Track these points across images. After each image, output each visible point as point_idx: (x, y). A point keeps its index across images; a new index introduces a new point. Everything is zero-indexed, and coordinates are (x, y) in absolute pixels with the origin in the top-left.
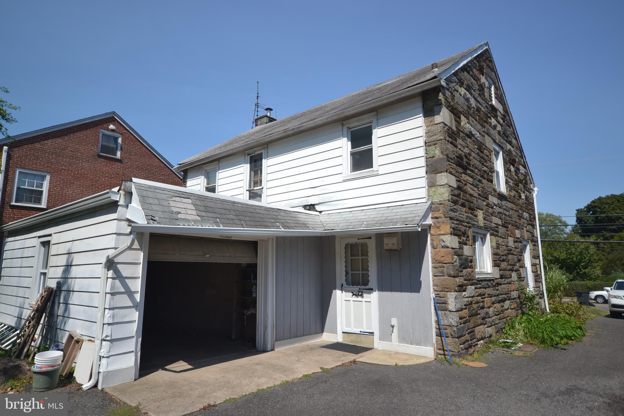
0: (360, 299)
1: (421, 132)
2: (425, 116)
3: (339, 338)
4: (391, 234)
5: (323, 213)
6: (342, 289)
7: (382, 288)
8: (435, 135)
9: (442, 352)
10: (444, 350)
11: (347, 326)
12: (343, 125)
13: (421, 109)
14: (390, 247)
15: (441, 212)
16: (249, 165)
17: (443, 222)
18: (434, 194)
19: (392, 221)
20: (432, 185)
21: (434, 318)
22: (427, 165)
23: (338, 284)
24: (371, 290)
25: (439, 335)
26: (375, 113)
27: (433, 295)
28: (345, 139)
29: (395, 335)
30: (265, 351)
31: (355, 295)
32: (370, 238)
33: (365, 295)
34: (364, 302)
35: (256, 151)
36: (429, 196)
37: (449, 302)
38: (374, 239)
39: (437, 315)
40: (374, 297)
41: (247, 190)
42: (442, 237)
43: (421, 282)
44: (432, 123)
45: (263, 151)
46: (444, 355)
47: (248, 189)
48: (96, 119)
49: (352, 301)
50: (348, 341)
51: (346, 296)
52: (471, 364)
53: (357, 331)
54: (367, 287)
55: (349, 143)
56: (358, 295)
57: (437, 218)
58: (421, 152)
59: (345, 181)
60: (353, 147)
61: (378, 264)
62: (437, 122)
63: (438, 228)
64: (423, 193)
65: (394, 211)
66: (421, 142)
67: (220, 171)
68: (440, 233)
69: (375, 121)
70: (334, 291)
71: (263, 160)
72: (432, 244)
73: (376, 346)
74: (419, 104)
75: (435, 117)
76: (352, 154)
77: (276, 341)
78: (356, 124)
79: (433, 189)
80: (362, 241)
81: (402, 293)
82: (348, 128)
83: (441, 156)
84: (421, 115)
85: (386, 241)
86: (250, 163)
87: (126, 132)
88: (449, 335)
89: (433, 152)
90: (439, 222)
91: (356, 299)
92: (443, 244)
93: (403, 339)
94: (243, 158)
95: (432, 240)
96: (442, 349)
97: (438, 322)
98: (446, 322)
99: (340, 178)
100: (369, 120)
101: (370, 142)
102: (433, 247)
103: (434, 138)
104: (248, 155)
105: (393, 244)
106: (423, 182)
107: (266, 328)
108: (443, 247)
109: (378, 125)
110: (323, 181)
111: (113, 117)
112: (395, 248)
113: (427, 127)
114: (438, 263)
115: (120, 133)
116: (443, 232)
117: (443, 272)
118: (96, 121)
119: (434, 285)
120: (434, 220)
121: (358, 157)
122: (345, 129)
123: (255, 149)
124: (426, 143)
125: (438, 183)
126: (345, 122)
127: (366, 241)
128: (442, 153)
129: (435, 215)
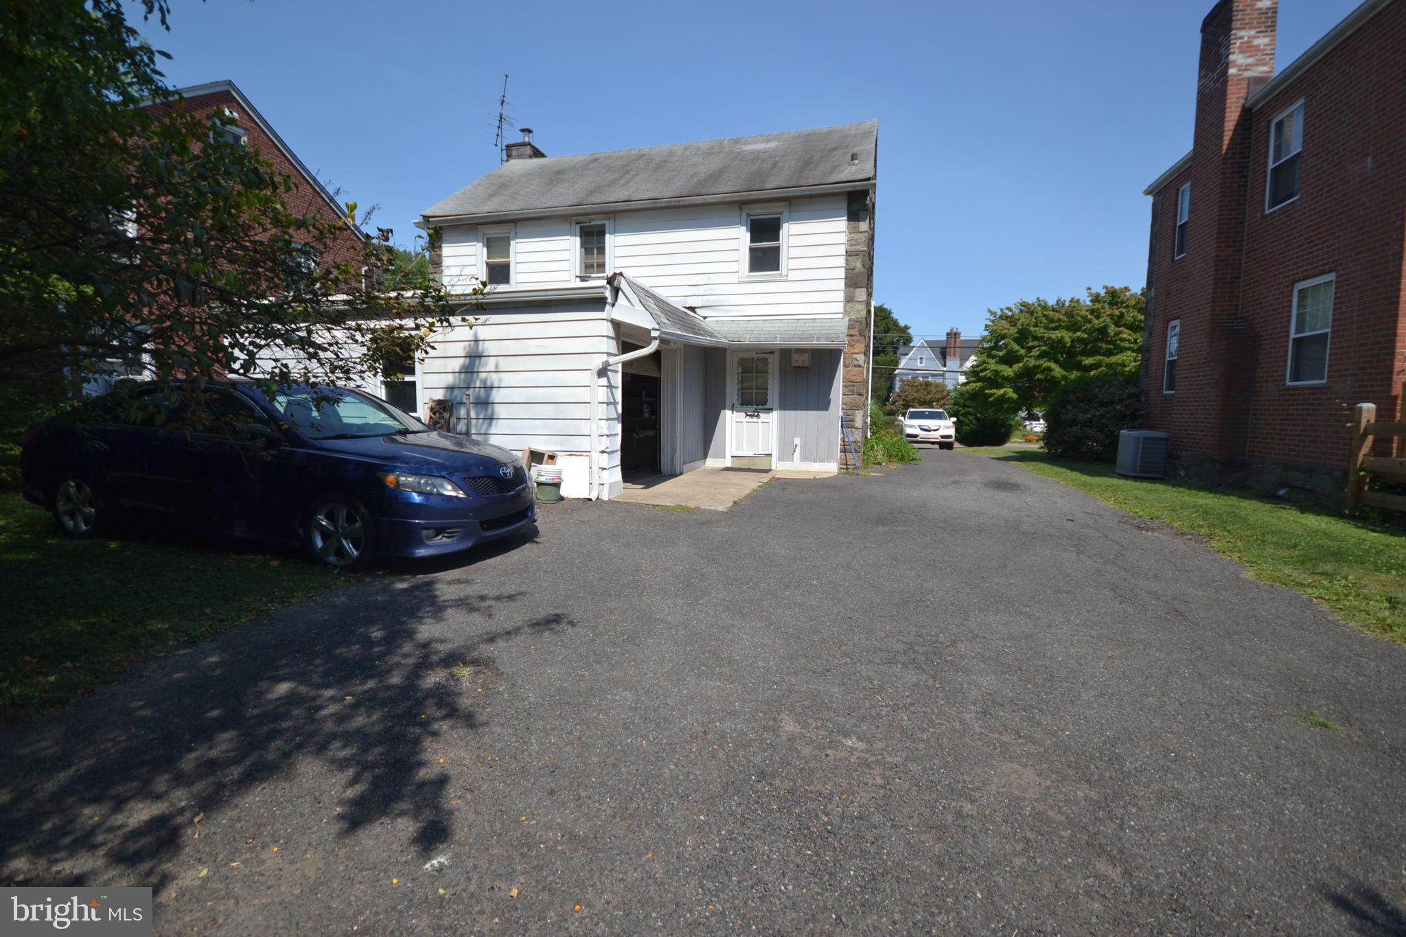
0: (755, 419)
1: (843, 238)
2: (849, 220)
3: (728, 463)
4: (800, 351)
5: (708, 319)
6: (733, 409)
7: (784, 406)
8: (858, 244)
9: (845, 467)
10: (847, 465)
11: (737, 450)
12: (741, 210)
13: (845, 211)
14: (800, 364)
15: (856, 329)
16: (578, 239)
17: (858, 341)
18: (852, 310)
19: (811, 337)
20: (849, 300)
21: (840, 436)
22: (846, 278)
23: (728, 403)
24: (771, 410)
25: (844, 451)
26: (787, 203)
27: (841, 414)
28: (743, 229)
29: (797, 455)
30: (673, 475)
31: (750, 416)
32: (772, 353)
33: (761, 415)
34: (760, 424)
35: (593, 220)
36: (845, 311)
37: (857, 420)
38: (777, 354)
39: (843, 432)
40: (775, 415)
41: (577, 277)
42: (856, 356)
43: (830, 400)
44: (856, 230)
45: (607, 223)
46: (847, 469)
47: (578, 275)
48: (201, 93)
49: (745, 423)
50: (738, 464)
51: (737, 417)
52: (872, 474)
53: (751, 454)
54: (766, 407)
55: (748, 234)
56: (754, 415)
57: (852, 336)
58: (842, 262)
59: (740, 282)
60: (752, 241)
61: (781, 383)
62: (861, 230)
63: (853, 346)
64: (840, 307)
65: (807, 325)
66: (842, 250)
67: (517, 240)
68: (853, 351)
69: (786, 213)
70: (722, 411)
71: (607, 236)
72: (844, 362)
73: (773, 467)
74: (845, 205)
75: (860, 223)
76: (752, 250)
77: (684, 464)
78: (761, 212)
79: (850, 305)
80: (761, 356)
81: (808, 412)
82: (747, 214)
83: (863, 269)
84: (845, 218)
85: (795, 357)
86: (581, 237)
87: (254, 126)
88: (853, 450)
89: (854, 264)
90: (853, 341)
91: (751, 420)
92: (856, 363)
93: (805, 458)
94: (569, 227)
95: (844, 358)
96: (845, 465)
97: (843, 440)
98: (851, 439)
99: (734, 278)
100: (780, 210)
101: (777, 239)
102: (845, 366)
103: (857, 248)
104: (577, 223)
105: (804, 361)
106: (841, 296)
107: (674, 450)
108: (855, 366)
109: (790, 219)
110: (709, 279)
111: (228, 92)
112: (806, 365)
113: (850, 233)
114: (849, 383)
115: (242, 128)
116: (856, 351)
117: (853, 391)
118: (200, 96)
119: (843, 404)
120: (848, 338)
121: (760, 254)
122: (744, 215)
123: (591, 217)
124: (847, 252)
125: (856, 299)
126: (744, 206)
127: (766, 356)
128: (864, 266)
129: (851, 333)
